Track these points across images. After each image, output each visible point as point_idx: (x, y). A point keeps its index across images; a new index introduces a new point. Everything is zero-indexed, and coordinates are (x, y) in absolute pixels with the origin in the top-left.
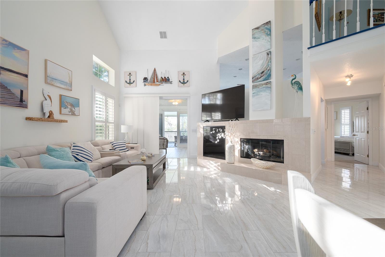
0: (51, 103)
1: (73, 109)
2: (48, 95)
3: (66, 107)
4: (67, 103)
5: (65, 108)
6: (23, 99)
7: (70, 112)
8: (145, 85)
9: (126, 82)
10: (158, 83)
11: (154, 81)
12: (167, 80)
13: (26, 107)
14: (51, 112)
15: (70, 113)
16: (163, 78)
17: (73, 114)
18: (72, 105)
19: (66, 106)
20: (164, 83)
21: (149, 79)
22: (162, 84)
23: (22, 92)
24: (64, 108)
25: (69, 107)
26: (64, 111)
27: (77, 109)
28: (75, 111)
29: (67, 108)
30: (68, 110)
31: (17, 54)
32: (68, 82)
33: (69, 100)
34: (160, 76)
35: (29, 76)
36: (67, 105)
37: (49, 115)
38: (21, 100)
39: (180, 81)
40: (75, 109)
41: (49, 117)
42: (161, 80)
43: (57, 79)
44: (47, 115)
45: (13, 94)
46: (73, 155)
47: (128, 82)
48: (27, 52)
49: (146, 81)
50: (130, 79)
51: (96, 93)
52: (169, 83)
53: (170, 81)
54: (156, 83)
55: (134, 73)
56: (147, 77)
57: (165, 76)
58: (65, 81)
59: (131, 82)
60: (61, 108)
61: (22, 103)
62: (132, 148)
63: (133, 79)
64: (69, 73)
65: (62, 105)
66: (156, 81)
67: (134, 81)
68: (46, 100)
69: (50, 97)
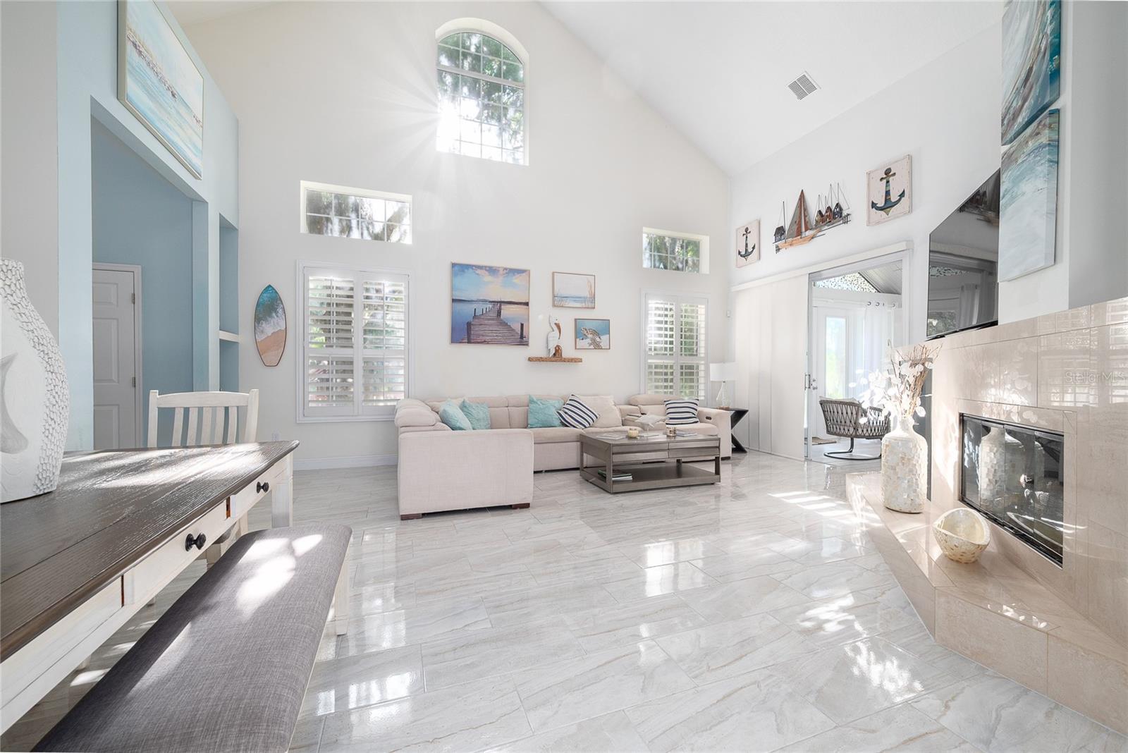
0: (558, 334)
1: (598, 339)
2: (556, 324)
3: (584, 337)
4: (586, 330)
6: (524, 334)
7: (590, 345)
8: (778, 249)
9: (739, 253)
10: (809, 233)
11: (800, 227)
12: (834, 214)
13: (527, 344)
14: (557, 348)
15: (592, 347)
16: (824, 213)
17: (597, 346)
18: (595, 333)
19: (584, 335)
20: (826, 227)
21: (787, 228)
22: (820, 234)
23: (522, 325)
24: (581, 338)
25: (590, 336)
26: (581, 343)
27: (604, 338)
29: (587, 337)
30: (589, 341)
31: (517, 280)
33: (589, 325)
34: (815, 207)
35: (530, 305)
36: (586, 334)
38: (522, 337)
39: (874, 205)
40: (602, 338)
41: (555, 354)
42: (817, 221)
44: (553, 351)
45: (513, 330)
46: (558, 413)
47: (743, 253)
48: (527, 273)
49: (781, 236)
50: (747, 244)
51: (650, 302)
52: (841, 222)
53: (843, 215)
54: (803, 235)
55: (756, 224)
56: (782, 225)
57: (830, 205)
58: (582, 295)
59: (750, 250)
60: (576, 341)
61: (521, 340)
62: (708, 418)
63: (752, 241)
64: (589, 282)
65: (579, 333)
66: (803, 229)
67: (754, 246)
68: (553, 331)
69: (558, 326)
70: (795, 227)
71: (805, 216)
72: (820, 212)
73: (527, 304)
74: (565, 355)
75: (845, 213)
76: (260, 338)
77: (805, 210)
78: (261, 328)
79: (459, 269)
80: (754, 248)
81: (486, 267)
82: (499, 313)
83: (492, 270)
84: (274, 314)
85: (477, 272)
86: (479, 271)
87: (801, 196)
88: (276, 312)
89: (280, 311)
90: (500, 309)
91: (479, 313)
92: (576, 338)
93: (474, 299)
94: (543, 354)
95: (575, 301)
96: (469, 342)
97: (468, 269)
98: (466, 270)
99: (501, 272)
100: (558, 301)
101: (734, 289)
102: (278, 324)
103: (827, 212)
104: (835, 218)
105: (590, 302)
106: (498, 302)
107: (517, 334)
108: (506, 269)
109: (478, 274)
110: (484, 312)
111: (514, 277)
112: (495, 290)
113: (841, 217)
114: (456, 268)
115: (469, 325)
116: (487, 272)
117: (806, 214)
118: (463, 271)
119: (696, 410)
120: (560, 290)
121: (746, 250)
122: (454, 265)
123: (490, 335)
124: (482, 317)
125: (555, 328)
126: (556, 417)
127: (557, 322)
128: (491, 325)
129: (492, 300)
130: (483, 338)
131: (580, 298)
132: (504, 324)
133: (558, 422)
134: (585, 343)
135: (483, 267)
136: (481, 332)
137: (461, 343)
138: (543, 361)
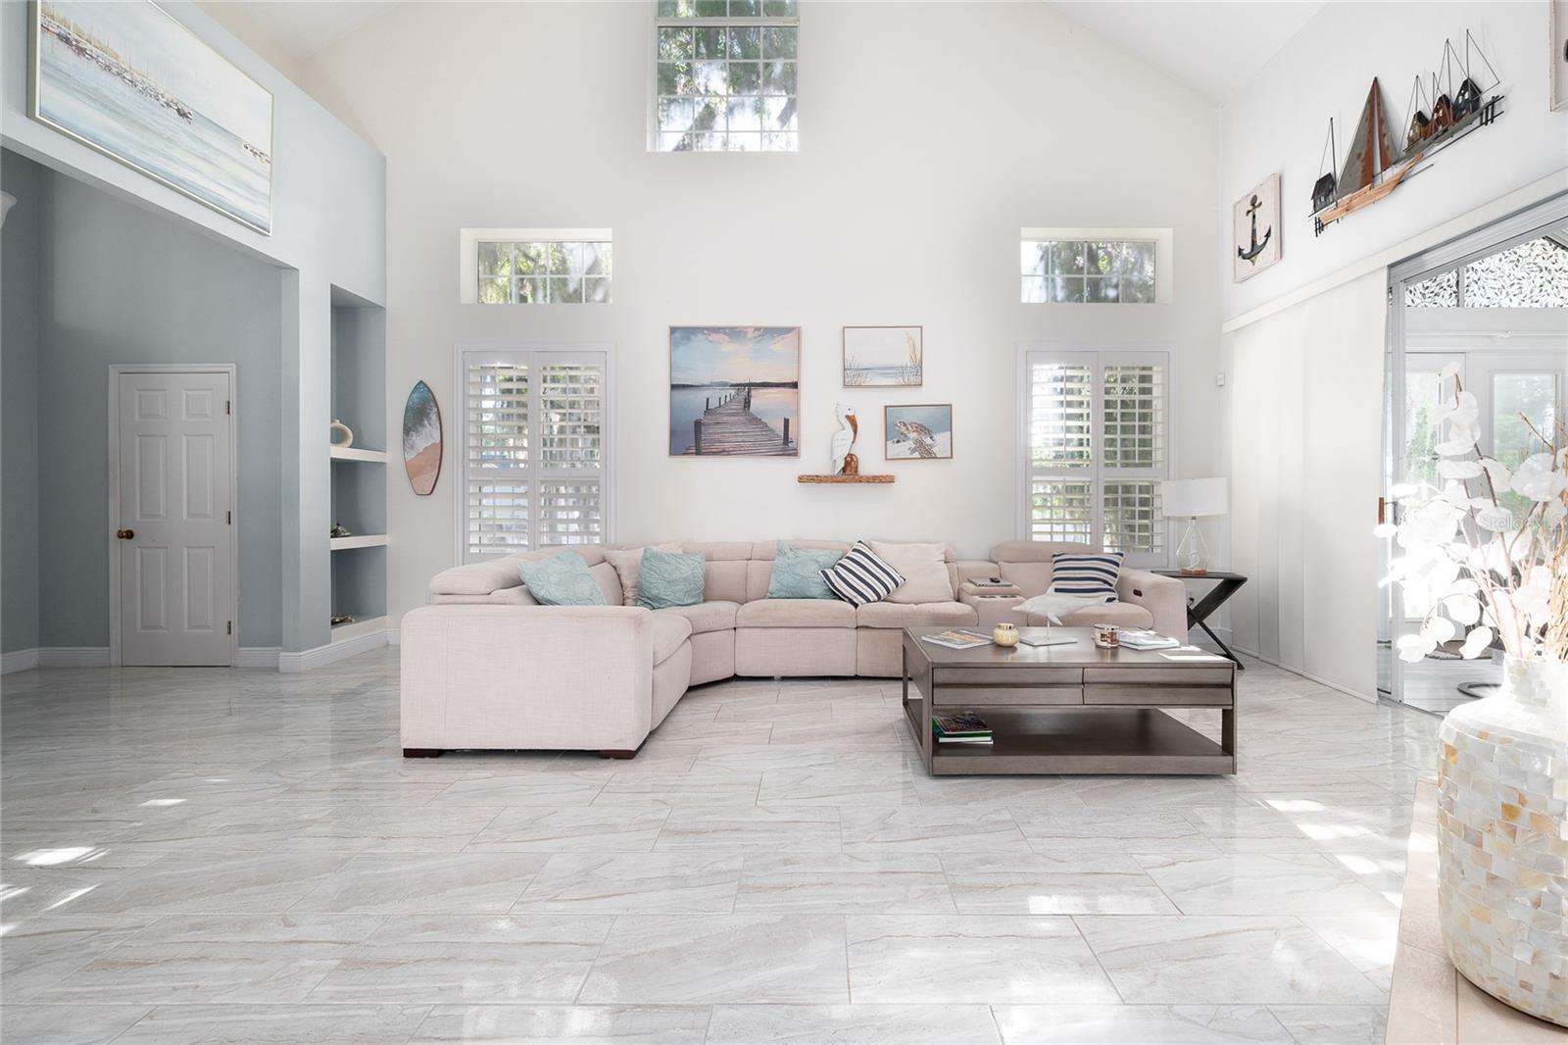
0: (852, 433)
1: (928, 441)
2: (847, 417)
3: (902, 436)
4: (905, 425)
5: (898, 442)
6: (790, 437)
7: (913, 451)
8: (1320, 227)
9: (1240, 251)
10: (1391, 173)
12: (1458, 108)
13: (795, 453)
14: (849, 459)
15: (917, 455)
16: (1429, 116)
17: (927, 454)
18: (923, 429)
19: (902, 434)
20: (1436, 147)
21: (1339, 174)
22: (1422, 165)
23: (786, 421)
24: (896, 440)
25: (913, 435)
28: (932, 446)
29: (906, 438)
30: (910, 444)
31: (778, 346)
32: (909, 364)
33: (911, 416)
35: (800, 385)
36: (906, 432)
37: (843, 465)
38: (786, 439)
40: (935, 437)
41: (844, 469)
42: (1411, 140)
43: (871, 367)
44: (840, 464)
45: (771, 430)
46: (823, 572)
47: (1247, 250)
48: (795, 332)
49: (1327, 196)
50: (1254, 232)
51: (1036, 367)
52: (1477, 122)
53: (1482, 104)
54: (1378, 181)
55: (1273, 184)
56: (1328, 170)
57: (1446, 91)
58: (898, 363)
59: (1260, 242)
60: (886, 444)
61: (786, 445)
62: (1138, 593)
63: (1266, 218)
64: (910, 339)
65: (893, 431)
66: (1378, 167)
67: (1270, 230)
68: (844, 429)
69: (852, 421)
70: (1359, 166)
71: (1382, 136)
72: (1420, 116)
73: (795, 385)
74: (866, 468)
75: (1486, 98)
76: (410, 456)
77: (1381, 121)
78: (411, 442)
79: (681, 335)
80: (1268, 235)
81: (724, 328)
82: (747, 403)
83: (734, 333)
84: (426, 422)
85: (711, 339)
86: (714, 337)
87: (1372, 93)
88: (429, 419)
89: (434, 417)
90: (749, 395)
91: (714, 404)
92: (886, 440)
93: (706, 382)
94: (823, 469)
95: (882, 374)
96: (698, 453)
97: (695, 335)
98: (693, 337)
99: (750, 335)
100: (853, 377)
101: (1229, 327)
102: (431, 435)
103: (1436, 110)
104: (1456, 119)
105: (914, 374)
106: (744, 385)
107: (778, 436)
108: (757, 329)
109: (711, 342)
110: (723, 402)
111: (772, 342)
112: (740, 365)
113: (1475, 109)
114: (678, 335)
115: (698, 424)
116: (726, 337)
117: (1384, 130)
118: (689, 339)
119: (1115, 575)
120: (859, 357)
121: (1254, 243)
122: (673, 330)
123: (733, 439)
124: (719, 411)
125: (848, 425)
126: (818, 580)
127: (850, 414)
128: (733, 424)
129: (735, 382)
130: (720, 446)
131: (892, 368)
132: (755, 421)
133: (818, 590)
134: (904, 448)
135: (719, 328)
136: (717, 436)
137: (684, 454)
138: (821, 481)
